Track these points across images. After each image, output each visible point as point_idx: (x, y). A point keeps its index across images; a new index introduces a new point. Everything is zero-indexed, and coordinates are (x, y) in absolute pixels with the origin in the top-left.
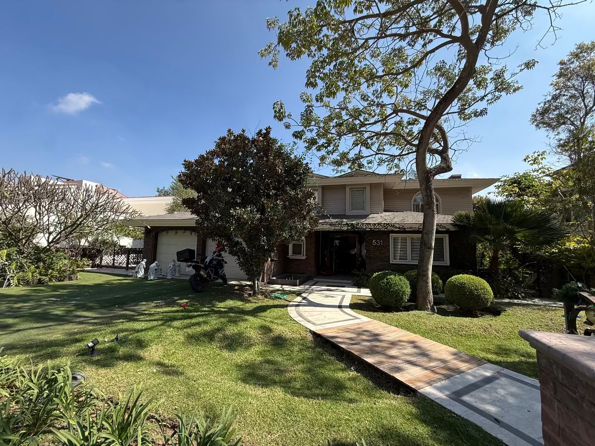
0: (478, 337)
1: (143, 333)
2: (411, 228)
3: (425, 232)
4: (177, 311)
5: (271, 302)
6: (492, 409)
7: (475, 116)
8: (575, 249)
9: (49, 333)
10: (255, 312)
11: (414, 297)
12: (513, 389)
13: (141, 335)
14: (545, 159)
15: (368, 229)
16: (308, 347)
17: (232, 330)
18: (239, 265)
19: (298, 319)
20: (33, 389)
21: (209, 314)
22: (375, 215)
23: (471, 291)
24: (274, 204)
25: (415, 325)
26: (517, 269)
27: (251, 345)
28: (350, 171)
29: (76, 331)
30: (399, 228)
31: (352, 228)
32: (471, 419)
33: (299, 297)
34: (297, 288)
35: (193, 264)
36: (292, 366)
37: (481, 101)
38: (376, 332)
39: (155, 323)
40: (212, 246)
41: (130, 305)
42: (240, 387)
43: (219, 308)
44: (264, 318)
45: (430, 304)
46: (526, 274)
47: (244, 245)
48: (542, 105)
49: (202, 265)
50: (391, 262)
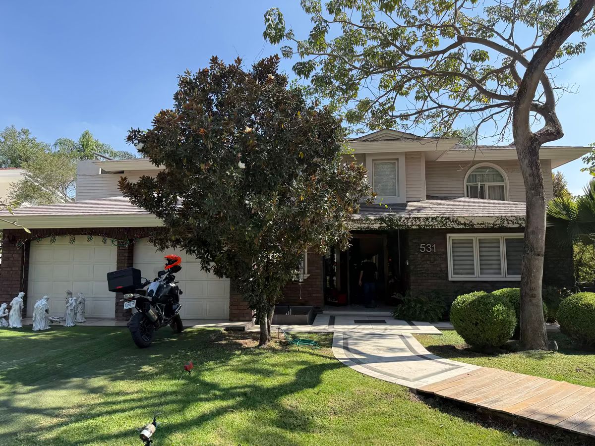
2: (484, 224)
3: (529, 229)
7: (569, 53)
15: (414, 227)
30: (465, 224)
31: (389, 226)
35: (137, 296)
50: (450, 279)
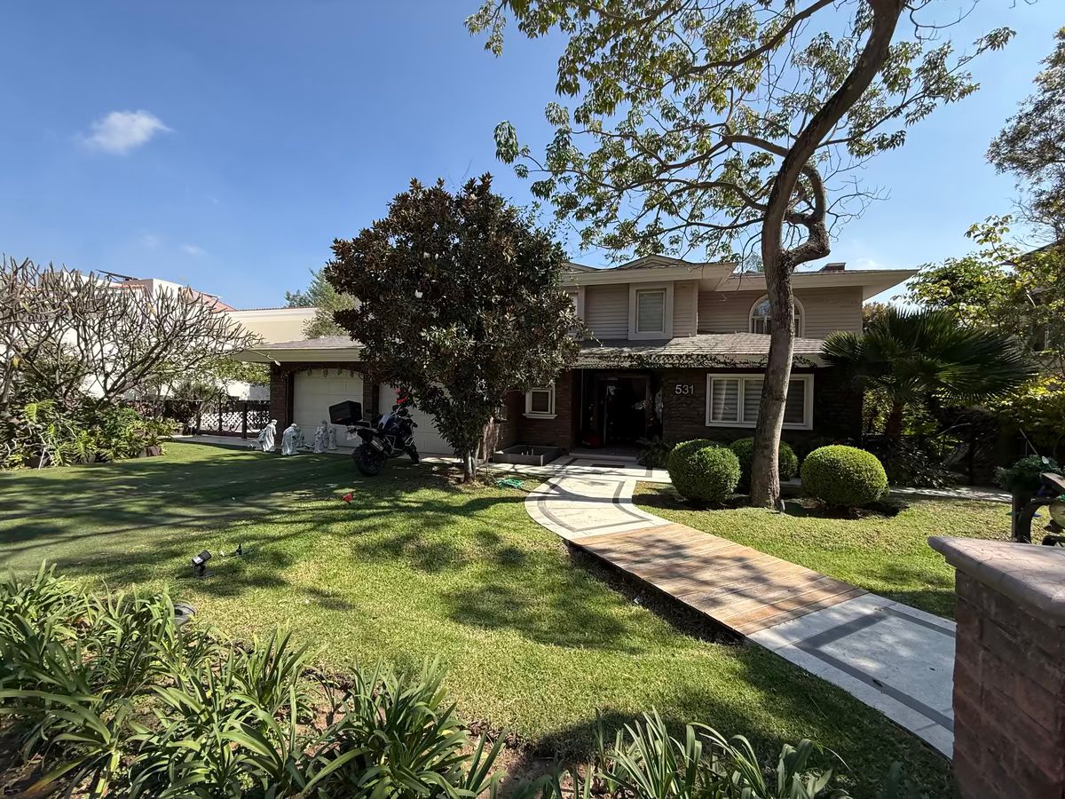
0: (854, 551)
1: (282, 542)
2: (747, 363)
3: (771, 369)
4: (337, 508)
5: (495, 493)
6: (870, 666)
7: (881, 147)
8: (1045, 400)
9: (126, 542)
10: (469, 509)
11: (745, 485)
12: (909, 635)
13: (279, 546)
14: (1008, 230)
15: (667, 366)
16: (561, 567)
17: (430, 538)
18: (440, 429)
19: (543, 520)
20: (114, 629)
21: (391, 512)
22: (681, 340)
23: (848, 475)
24: (499, 320)
25: (745, 531)
26: (933, 436)
27: (465, 563)
28: (637, 257)
29: (170, 538)
30: (725, 363)
31: (639, 364)
32: (834, 681)
33: (544, 484)
34: (540, 470)
35: (359, 428)
36: (533, 596)
37: (895, 116)
38: (679, 542)
39: (301, 527)
40: (389, 396)
41: (255, 497)
42: (450, 628)
43: (406, 502)
44: (483, 519)
45: (774, 496)
46: (950, 445)
47: (447, 394)
48: (1014, 122)
49: (375, 430)
50: (707, 424)
